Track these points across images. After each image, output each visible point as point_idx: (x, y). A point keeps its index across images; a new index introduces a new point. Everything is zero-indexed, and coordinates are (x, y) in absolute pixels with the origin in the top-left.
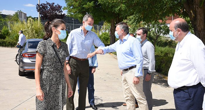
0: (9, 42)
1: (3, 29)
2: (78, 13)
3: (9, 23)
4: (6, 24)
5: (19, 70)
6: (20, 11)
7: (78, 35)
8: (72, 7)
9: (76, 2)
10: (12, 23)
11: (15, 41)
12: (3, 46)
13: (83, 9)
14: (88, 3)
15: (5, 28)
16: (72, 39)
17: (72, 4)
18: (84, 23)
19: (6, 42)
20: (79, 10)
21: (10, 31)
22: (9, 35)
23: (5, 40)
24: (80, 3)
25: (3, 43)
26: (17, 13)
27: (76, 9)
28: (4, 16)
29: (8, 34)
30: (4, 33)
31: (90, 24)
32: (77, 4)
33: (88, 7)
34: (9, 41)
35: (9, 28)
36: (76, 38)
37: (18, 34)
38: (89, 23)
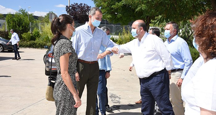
0: (39, 44)
1: (34, 31)
2: (107, 13)
3: (40, 25)
4: (37, 26)
5: (46, 70)
6: (52, 12)
7: (85, 33)
8: (101, 7)
9: (105, 2)
10: (43, 25)
11: (45, 42)
12: (33, 47)
13: (112, 10)
14: (117, 3)
15: (36, 30)
16: (77, 38)
17: (101, 4)
18: (90, 17)
19: (36, 44)
20: (108, 10)
21: (41, 33)
22: (40, 36)
23: (35, 42)
24: (108, 3)
25: (33, 44)
26: (48, 14)
27: (104, 10)
28: (36, 18)
29: (38, 35)
30: (35, 35)
31: (98, 19)
32: (105, 4)
33: (117, 7)
34: (39, 42)
35: (40, 29)
36: (83, 36)
37: (48, 36)
38: (97, 17)
